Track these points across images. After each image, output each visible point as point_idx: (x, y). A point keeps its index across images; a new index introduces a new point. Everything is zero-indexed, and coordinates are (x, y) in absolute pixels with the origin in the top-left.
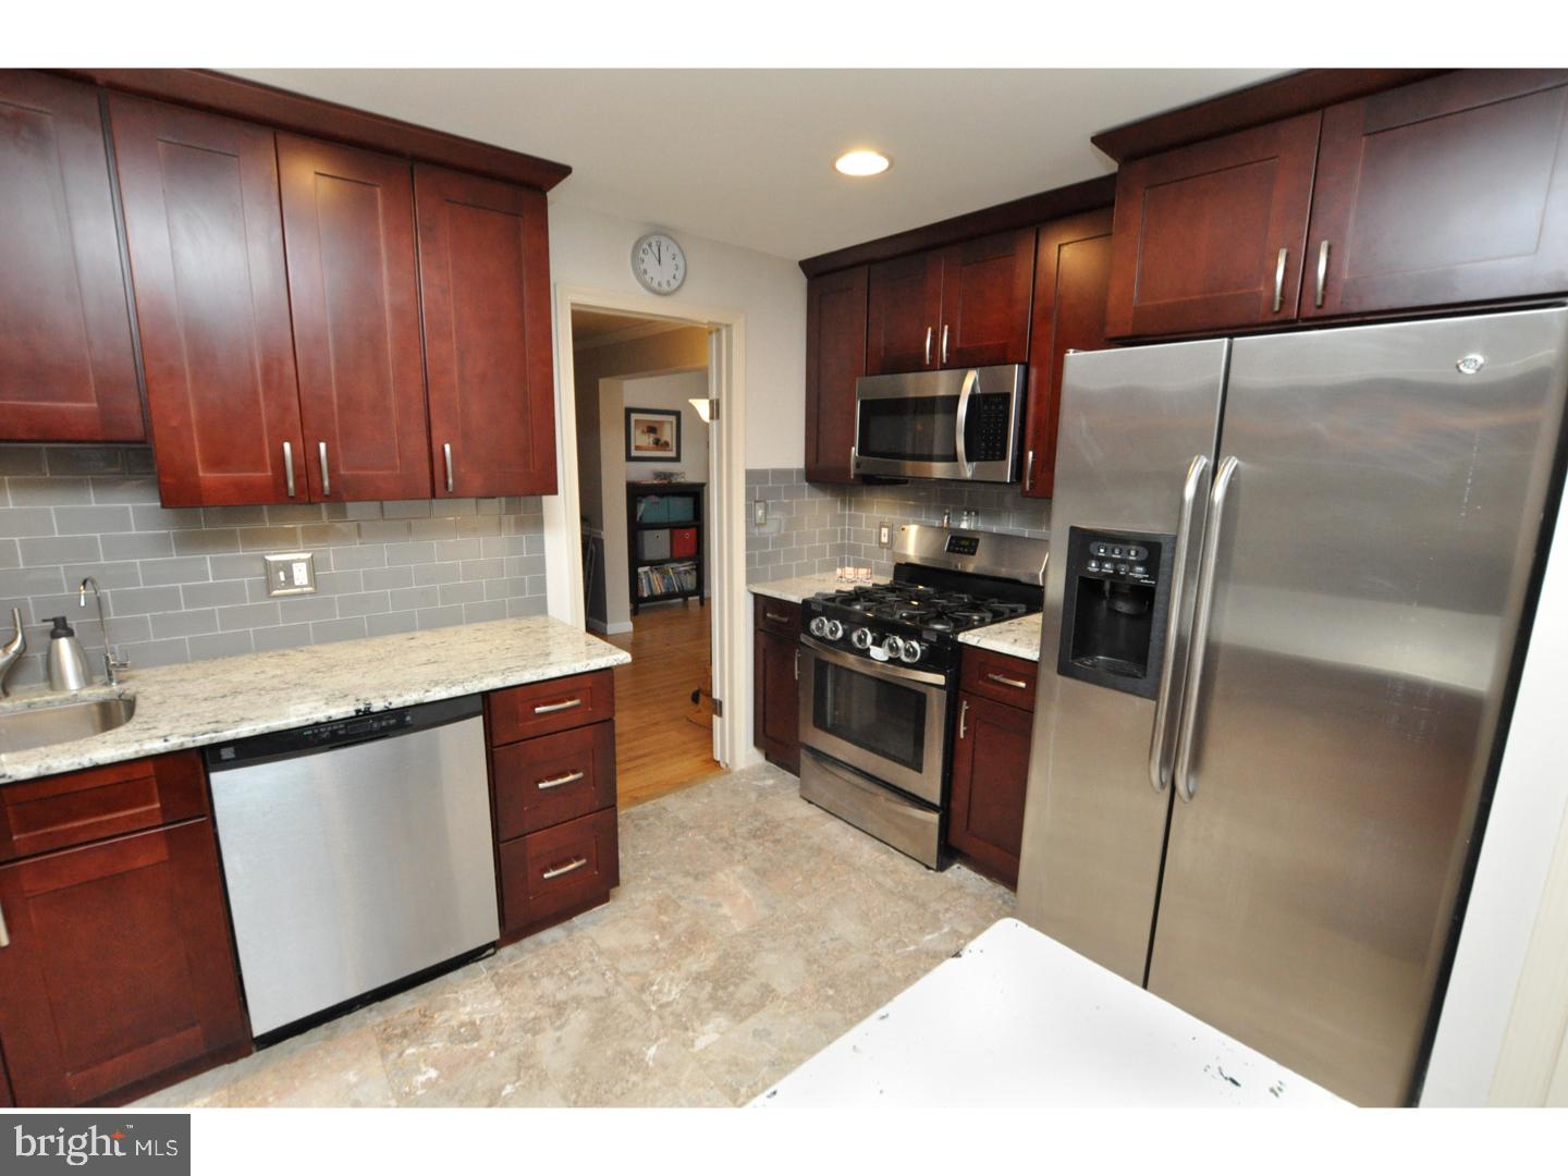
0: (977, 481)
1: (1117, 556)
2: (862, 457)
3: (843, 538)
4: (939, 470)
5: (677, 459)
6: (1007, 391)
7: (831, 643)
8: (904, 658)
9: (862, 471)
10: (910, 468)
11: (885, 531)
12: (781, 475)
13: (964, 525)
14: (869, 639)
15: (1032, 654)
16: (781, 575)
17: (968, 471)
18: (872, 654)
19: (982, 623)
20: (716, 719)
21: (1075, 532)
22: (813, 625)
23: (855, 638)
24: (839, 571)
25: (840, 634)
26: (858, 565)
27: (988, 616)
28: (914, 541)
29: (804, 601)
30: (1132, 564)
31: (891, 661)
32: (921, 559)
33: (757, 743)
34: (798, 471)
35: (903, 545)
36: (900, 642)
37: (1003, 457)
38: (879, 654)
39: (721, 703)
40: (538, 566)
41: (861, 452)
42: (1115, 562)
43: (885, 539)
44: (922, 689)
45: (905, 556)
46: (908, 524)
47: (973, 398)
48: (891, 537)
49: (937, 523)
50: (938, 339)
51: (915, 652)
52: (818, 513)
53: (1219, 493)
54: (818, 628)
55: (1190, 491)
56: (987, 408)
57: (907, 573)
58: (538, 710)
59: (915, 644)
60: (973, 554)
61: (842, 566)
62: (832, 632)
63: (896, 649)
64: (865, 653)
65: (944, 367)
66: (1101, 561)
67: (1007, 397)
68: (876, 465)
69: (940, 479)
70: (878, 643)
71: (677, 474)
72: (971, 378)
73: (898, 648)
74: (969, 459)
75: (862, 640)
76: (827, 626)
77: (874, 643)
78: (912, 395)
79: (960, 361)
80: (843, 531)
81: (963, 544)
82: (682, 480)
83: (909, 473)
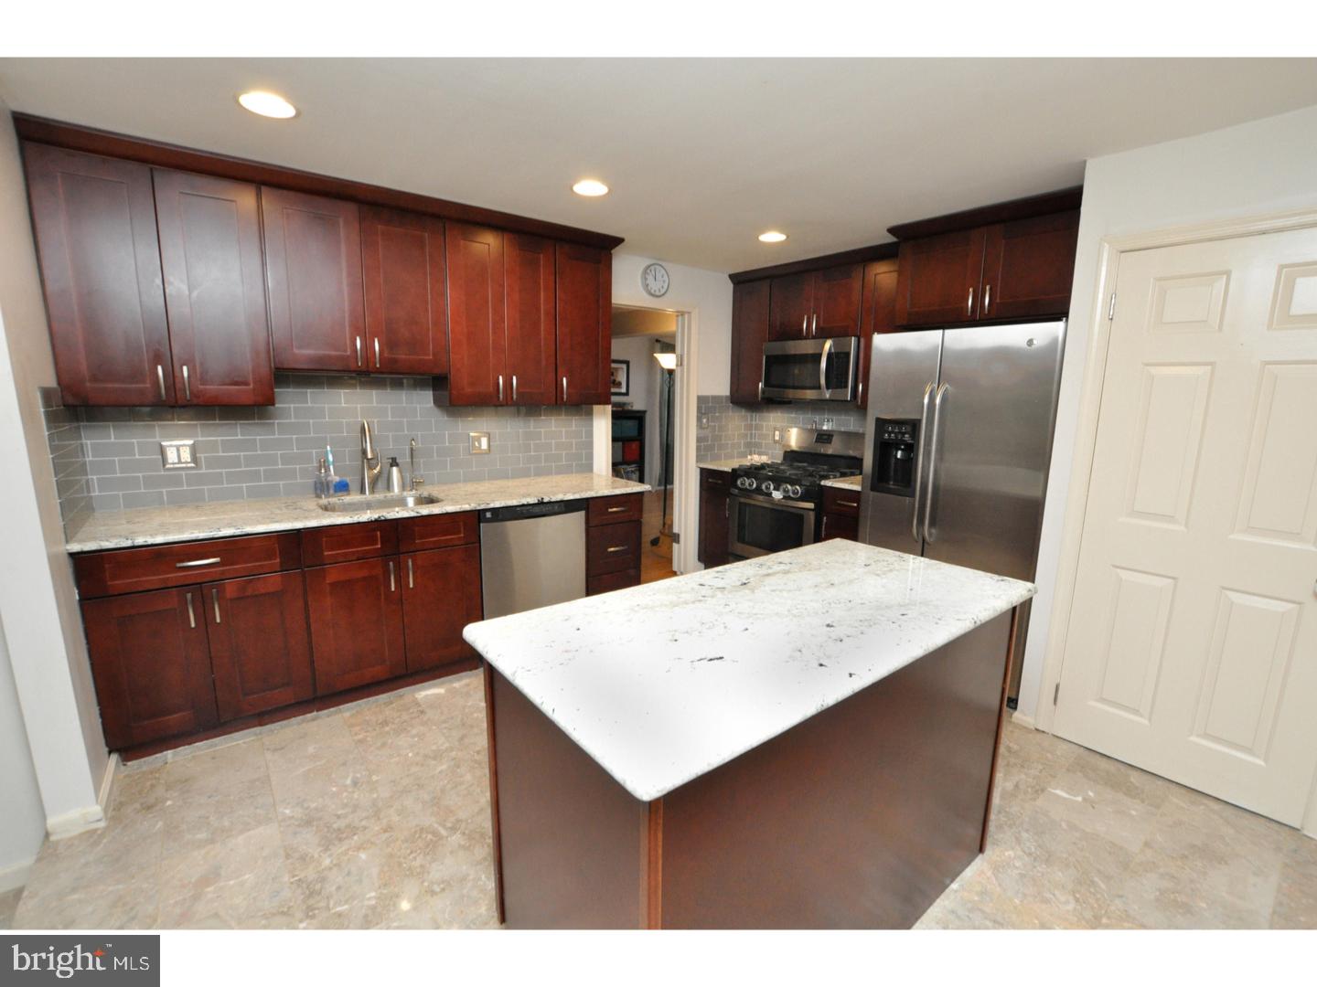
0: (833, 400)
1: (897, 430)
2: (767, 389)
3: (751, 439)
4: (810, 394)
5: (627, 394)
6: (847, 350)
7: (750, 491)
8: (792, 495)
9: (766, 395)
10: (791, 394)
11: (777, 433)
12: (715, 398)
13: (825, 428)
14: (772, 487)
15: (857, 488)
16: (716, 458)
17: (827, 395)
18: (773, 495)
19: (835, 477)
20: (675, 545)
21: (878, 420)
22: (739, 482)
23: (764, 487)
24: (749, 457)
25: (755, 486)
26: (760, 454)
27: (838, 474)
28: (794, 438)
29: (733, 470)
30: (903, 434)
31: (784, 498)
32: (800, 448)
33: (700, 560)
34: (727, 397)
35: (788, 440)
36: (789, 487)
37: (846, 387)
38: (777, 495)
39: (679, 535)
40: (589, 445)
41: (766, 384)
42: (895, 433)
43: (777, 438)
44: (802, 512)
45: (790, 446)
46: (791, 427)
47: (829, 355)
48: (782, 437)
49: (809, 427)
50: (810, 324)
51: (798, 492)
52: (736, 422)
53: (938, 401)
54: (742, 484)
55: (926, 401)
56: (838, 360)
57: (791, 456)
58: (610, 510)
59: (798, 487)
60: (830, 443)
61: (751, 454)
62: (750, 485)
63: (786, 491)
64: (770, 495)
65: (814, 338)
66: (890, 433)
67: (848, 354)
68: (774, 392)
69: (812, 400)
70: (776, 489)
71: (629, 404)
72: (828, 344)
73: (788, 491)
74: (828, 387)
75: (768, 488)
76: (747, 482)
77: (774, 489)
78: (793, 352)
79: (823, 334)
80: (751, 434)
81: (824, 437)
82: (630, 408)
83: (791, 396)
